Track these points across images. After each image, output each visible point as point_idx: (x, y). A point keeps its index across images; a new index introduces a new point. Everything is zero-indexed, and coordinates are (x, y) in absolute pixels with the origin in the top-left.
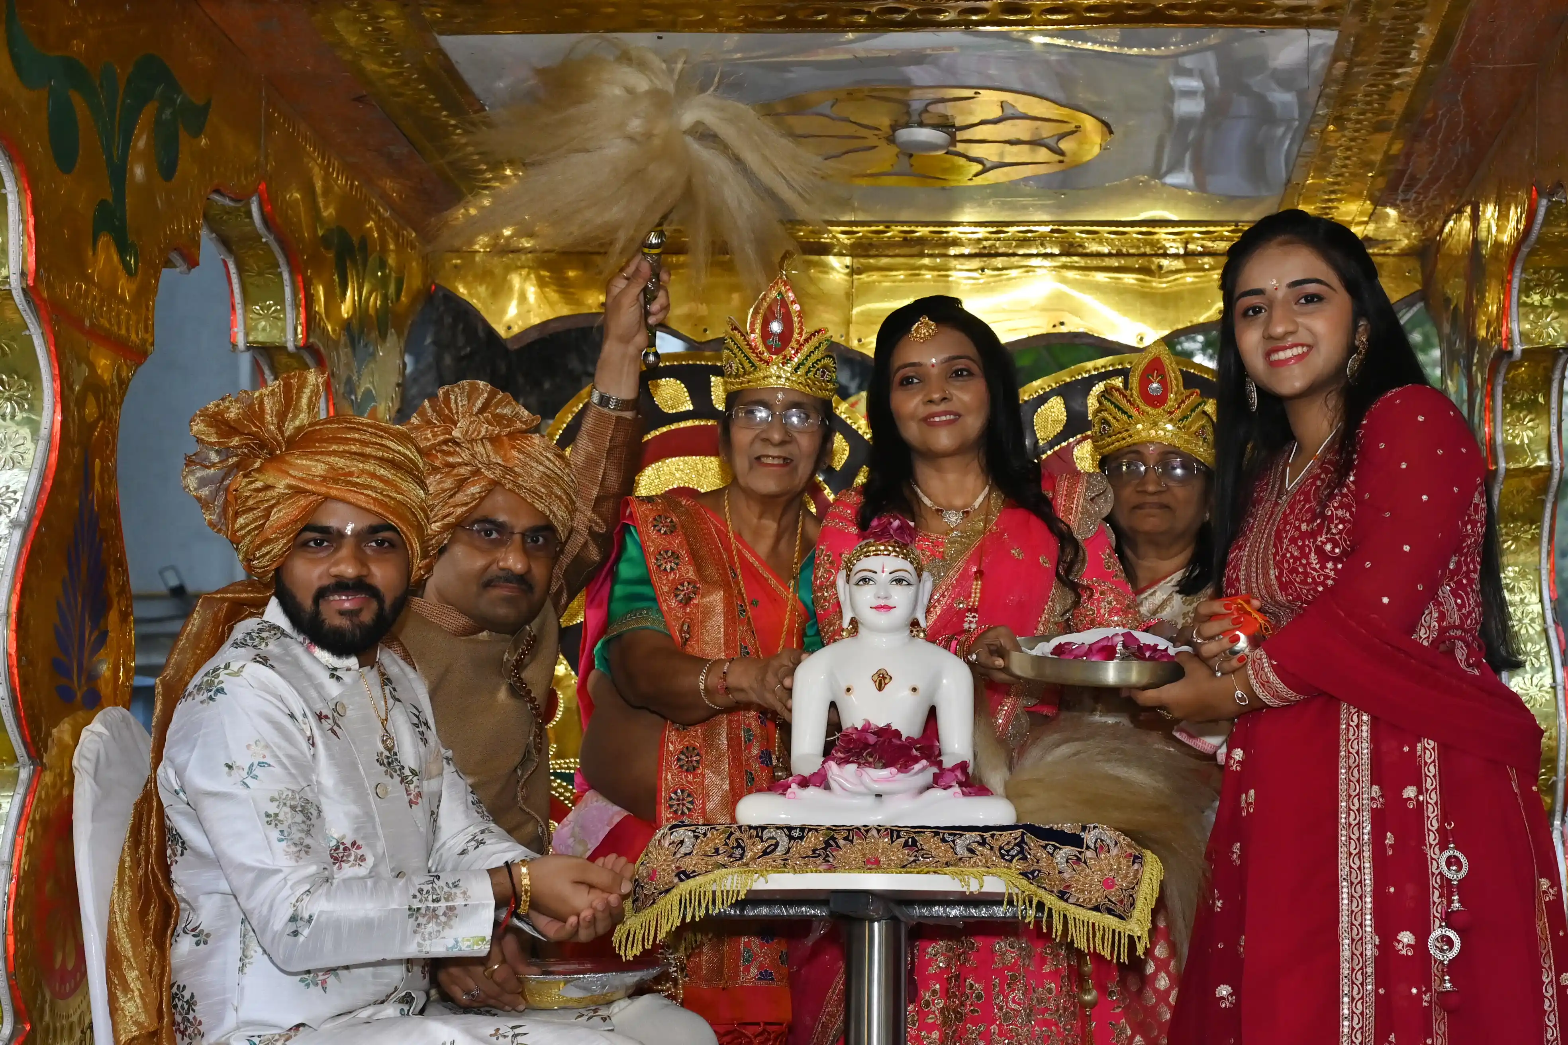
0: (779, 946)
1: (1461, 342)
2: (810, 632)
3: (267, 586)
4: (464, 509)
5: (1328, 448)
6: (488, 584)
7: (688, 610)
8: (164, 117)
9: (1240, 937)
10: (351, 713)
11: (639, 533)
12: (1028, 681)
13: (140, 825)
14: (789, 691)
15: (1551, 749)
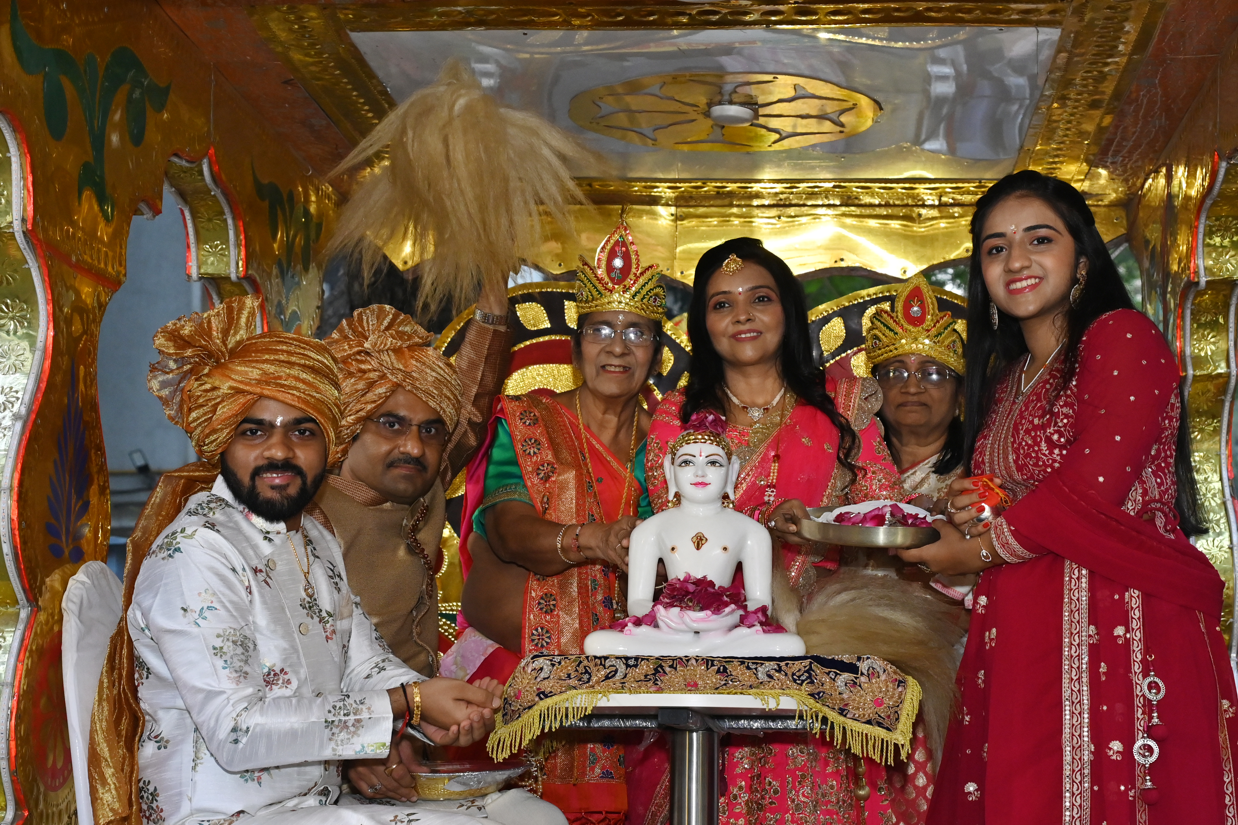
0: (617, 751)
1: (1158, 275)
2: (643, 503)
3: (214, 466)
4: (373, 405)
5: (1055, 359)
6: (391, 465)
7: (547, 485)
8: (134, 96)
9: (983, 745)
10: (280, 567)
11: (509, 425)
12: (816, 542)
13: (115, 654)
14: (627, 549)
15: (1229, 597)
